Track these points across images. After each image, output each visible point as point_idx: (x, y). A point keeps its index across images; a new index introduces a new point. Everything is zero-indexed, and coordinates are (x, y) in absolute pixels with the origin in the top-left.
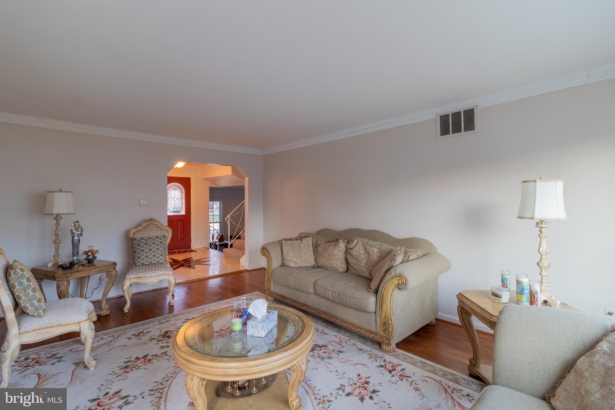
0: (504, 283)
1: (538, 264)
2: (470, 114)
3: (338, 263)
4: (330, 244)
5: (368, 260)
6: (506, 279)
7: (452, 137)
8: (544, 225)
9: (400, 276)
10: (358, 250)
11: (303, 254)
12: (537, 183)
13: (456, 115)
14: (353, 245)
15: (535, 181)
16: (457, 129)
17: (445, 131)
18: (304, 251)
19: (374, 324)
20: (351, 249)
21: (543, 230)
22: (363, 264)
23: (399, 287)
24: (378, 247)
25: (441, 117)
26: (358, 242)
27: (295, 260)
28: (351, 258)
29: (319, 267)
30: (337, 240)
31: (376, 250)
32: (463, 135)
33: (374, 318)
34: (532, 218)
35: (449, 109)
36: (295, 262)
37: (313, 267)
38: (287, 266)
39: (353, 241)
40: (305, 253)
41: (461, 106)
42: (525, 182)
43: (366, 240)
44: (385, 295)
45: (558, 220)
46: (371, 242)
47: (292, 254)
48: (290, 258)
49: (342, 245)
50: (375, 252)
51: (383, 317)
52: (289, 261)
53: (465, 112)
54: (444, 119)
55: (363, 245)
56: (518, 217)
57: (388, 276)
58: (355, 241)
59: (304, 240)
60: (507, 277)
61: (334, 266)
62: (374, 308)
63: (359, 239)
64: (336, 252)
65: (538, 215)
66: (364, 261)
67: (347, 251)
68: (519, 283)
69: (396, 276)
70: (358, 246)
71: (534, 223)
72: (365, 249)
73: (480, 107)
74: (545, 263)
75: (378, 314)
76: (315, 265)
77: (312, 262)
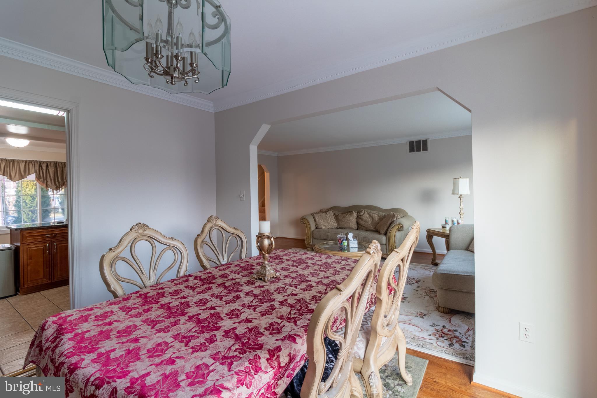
0: (446, 222)
1: (460, 213)
2: (425, 142)
3: (353, 224)
4: (346, 214)
5: (373, 221)
6: (447, 221)
7: (415, 154)
8: (462, 197)
9: (400, 224)
10: (366, 216)
11: (329, 221)
12: (460, 180)
13: (418, 142)
14: (362, 214)
15: (459, 179)
16: (418, 150)
17: (412, 150)
18: (330, 219)
19: (385, 250)
20: (361, 216)
21: (462, 199)
22: (369, 224)
23: (399, 230)
24: (377, 213)
25: (410, 142)
26: (365, 212)
27: (325, 225)
28: (361, 221)
29: (340, 228)
30: (352, 212)
31: (376, 216)
32: (422, 153)
33: (385, 247)
34: (458, 194)
35: (415, 139)
36: (325, 226)
37: (337, 228)
38: (320, 228)
39: (361, 211)
40: (330, 220)
41: (421, 138)
42: (455, 179)
43: (369, 211)
44: (391, 234)
45: (467, 194)
46: (372, 212)
47: (322, 221)
48: (322, 224)
49: (355, 214)
50: (376, 217)
51: (391, 245)
52: (321, 225)
53: (423, 141)
54: (411, 144)
55: (368, 214)
56: (452, 194)
57: (393, 225)
58: (363, 211)
59: (328, 213)
60: (447, 220)
61: (351, 226)
62: (385, 242)
63: (365, 210)
64: (351, 218)
65: (460, 193)
66: (370, 222)
67: (358, 217)
68: (453, 221)
69: (397, 225)
70: (365, 213)
71: (458, 196)
72: (370, 215)
73: (430, 139)
74: (462, 213)
75: (387, 244)
76: (337, 227)
77: (336, 225)
